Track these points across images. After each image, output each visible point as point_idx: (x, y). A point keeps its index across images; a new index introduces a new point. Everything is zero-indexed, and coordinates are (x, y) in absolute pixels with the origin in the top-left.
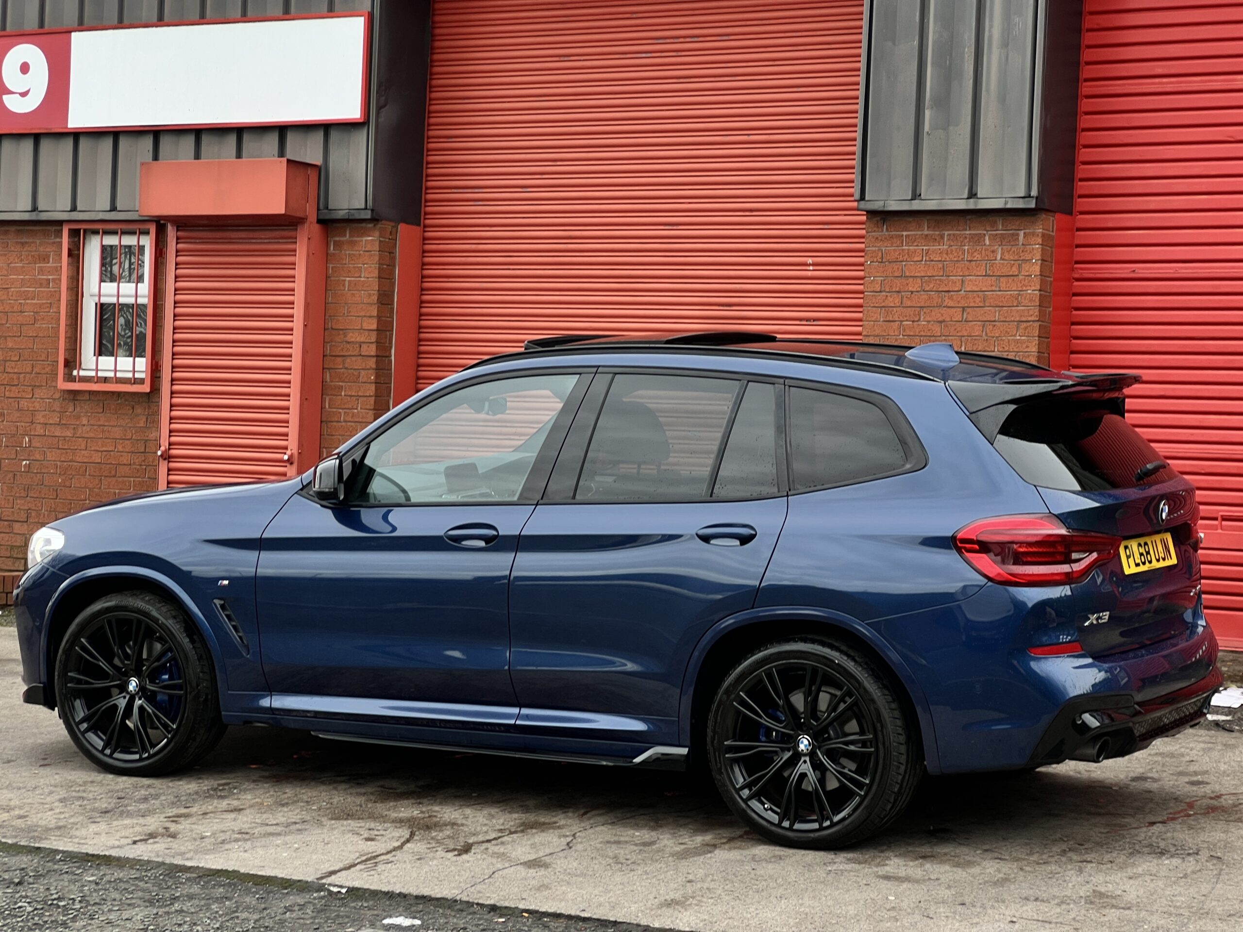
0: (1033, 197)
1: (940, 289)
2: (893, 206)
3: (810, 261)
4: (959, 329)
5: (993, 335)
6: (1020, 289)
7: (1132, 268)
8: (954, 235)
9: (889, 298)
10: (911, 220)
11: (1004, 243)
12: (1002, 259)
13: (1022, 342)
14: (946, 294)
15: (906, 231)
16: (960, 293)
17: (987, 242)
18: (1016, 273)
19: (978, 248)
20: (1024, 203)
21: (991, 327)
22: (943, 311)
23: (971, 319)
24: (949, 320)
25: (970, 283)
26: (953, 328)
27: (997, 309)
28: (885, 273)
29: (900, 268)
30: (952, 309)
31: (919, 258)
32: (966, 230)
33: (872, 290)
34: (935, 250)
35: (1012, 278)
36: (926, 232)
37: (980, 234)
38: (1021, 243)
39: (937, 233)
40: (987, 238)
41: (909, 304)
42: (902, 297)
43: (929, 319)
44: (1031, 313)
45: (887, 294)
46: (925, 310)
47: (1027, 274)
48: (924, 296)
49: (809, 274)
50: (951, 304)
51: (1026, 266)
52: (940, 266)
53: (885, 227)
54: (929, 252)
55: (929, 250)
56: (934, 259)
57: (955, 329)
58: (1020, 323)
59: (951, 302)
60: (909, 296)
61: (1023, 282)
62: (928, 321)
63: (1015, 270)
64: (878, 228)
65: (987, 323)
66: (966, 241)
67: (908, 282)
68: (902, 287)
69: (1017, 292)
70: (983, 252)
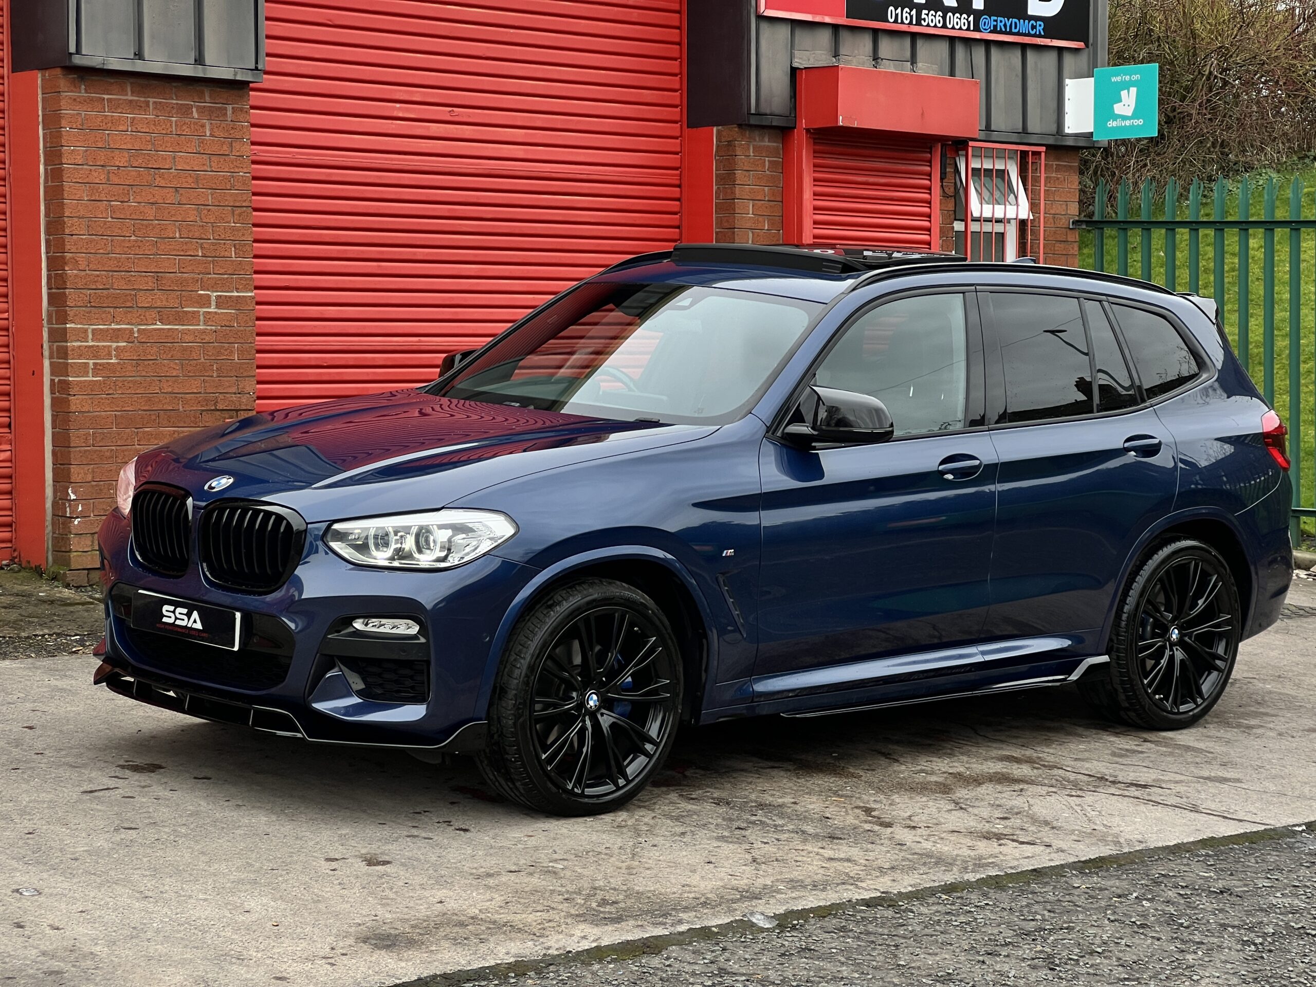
0: (260, 70)
1: (150, 166)
6: (232, 170)
8: (160, 103)
9: (93, 173)
10: (112, 81)
11: (212, 118)
12: (211, 135)
13: (238, 230)
14: (157, 171)
15: (108, 94)
16: (171, 171)
17: (195, 115)
18: (227, 153)
19: (187, 120)
20: (253, 75)
21: (205, 212)
22: (155, 191)
23: (185, 202)
24: (162, 201)
25: (181, 160)
26: (167, 211)
27: (210, 191)
28: (86, 142)
29: (104, 137)
30: (165, 189)
31: (124, 128)
32: (173, 99)
33: (73, 162)
34: (141, 118)
35: (224, 157)
36: (131, 98)
37: (188, 104)
38: (229, 120)
39: (142, 99)
40: (194, 110)
41: (116, 181)
42: (108, 173)
43: (140, 200)
44: (244, 197)
45: (91, 168)
46: (135, 189)
47: (238, 154)
48: (133, 172)
50: (162, 183)
51: (237, 145)
52: (148, 138)
53: (83, 87)
54: (135, 121)
55: (134, 118)
56: (142, 130)
57: (169, 213)
58: (234, 209)
59: (162, 181)
60: (116, 172)
61: (235, 163)
62: (138, 203)
63: (225, 149)
64: (75, 87)
65: (200, 206)
66: (174, 112)
67: (113, 155)
68: (107, 161)
69: (229, 174)
70: (192, 126)
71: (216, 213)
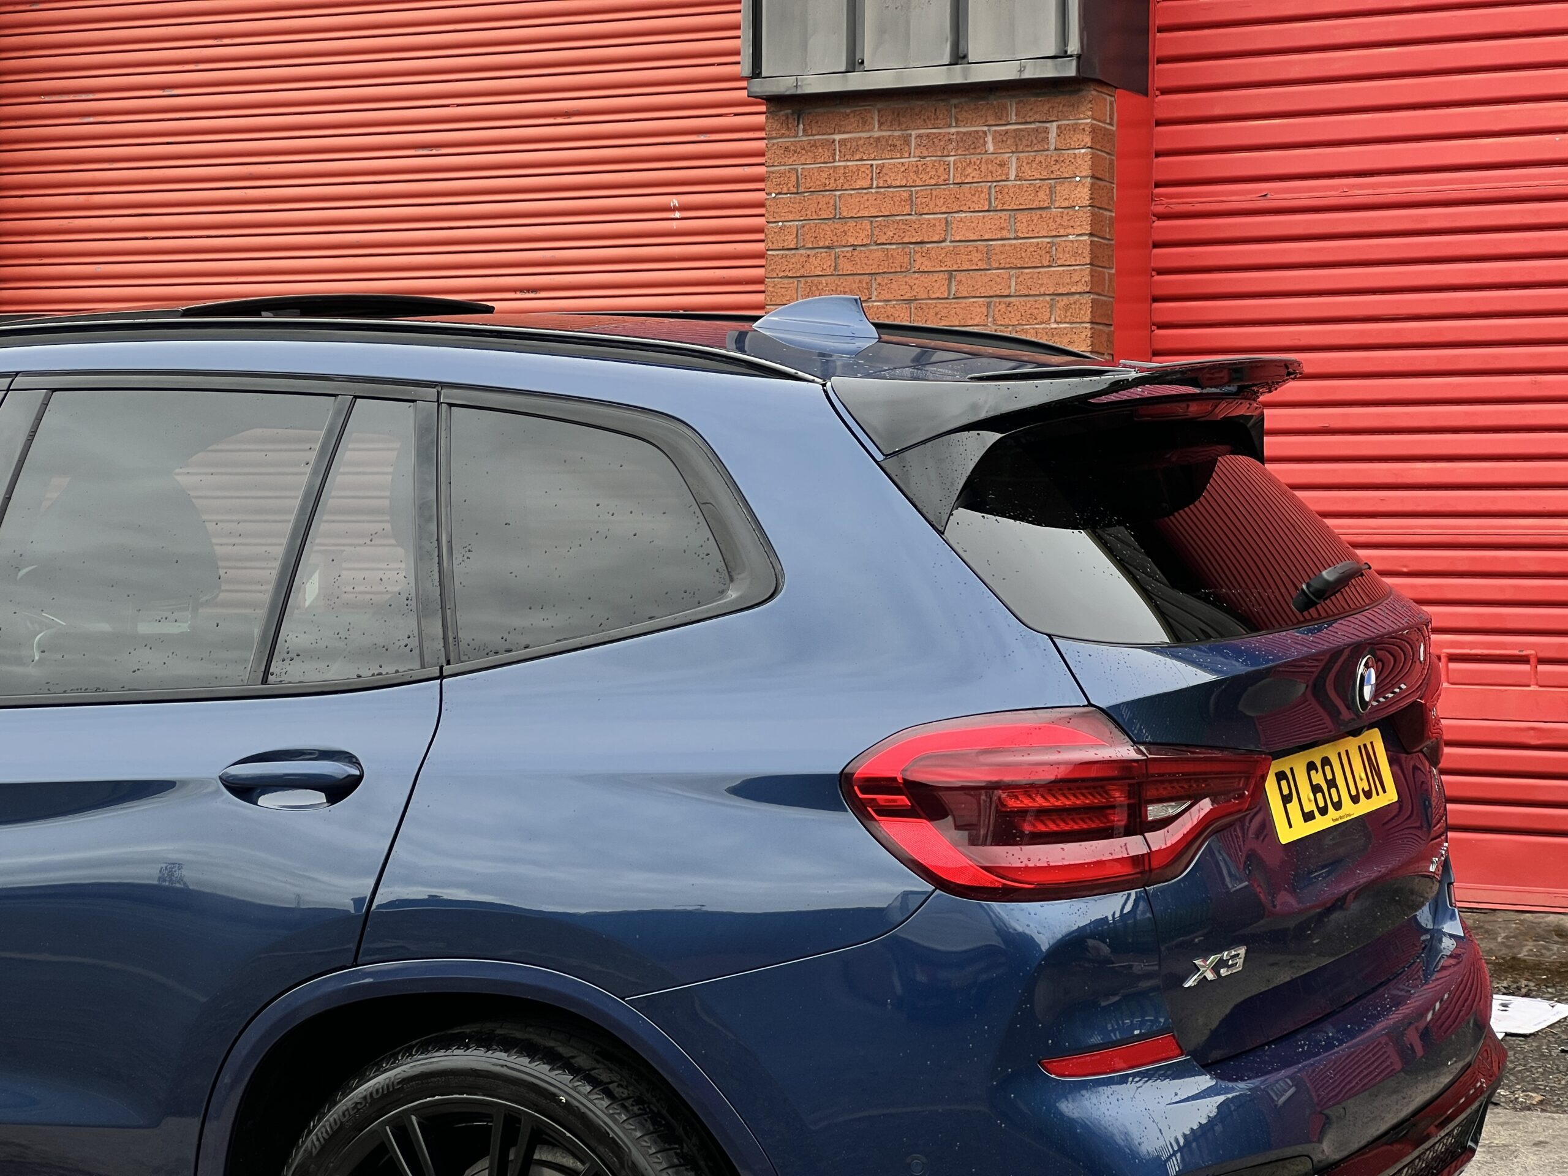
0: (1071, 56)
1: (906, 240)
2: (814, 85)
3: (674, 201)
4: (944, 313)
5: (1007, 321)
6: (1054, 233)
7: (1261, 190)
8: (928, 136)
9: (812, 259)
10: (848, 111)
11: (1020, 149)
12: (1018, 178)
13: (1061, 334)
14: (917, 248)
15: (840, 133)
16: (943, 244)
17: (990, 147)
18: (1046, 205)
19: (974, 158)
20: (1056, 67)
21: (1002, 307)
22: (912, 279)
23: (965, 294)
25: (961, 225)
26: (932, 312)
27: (1013, 272)
28: (803, 213)
29: (832, 202)
30: (930, 275)
31: (866, 184)
32: (950, 126)
33: (781, 246)
34: (895, 165)
35: (1039, 212)
36: (877, 134)
37: (977, 132)
38: (1052, 147)
39: (897, 133)
40: (989, 139)
41: (846, 267)
42: (837, 257)
43: (888, 297)
44: (1076, 278)
45: (809, 252)
46: (879, 279)
47: (1066, 204)
48: (877, 253)
49: (674, 225)
50: (927, 266)
51: (1062, 190)
52: (906, 195)
53: (801, 126)
54: (884, 171)
55: (883, 166)
56: (894, 184)
57: (937, 314)
58: (1057, 298)
59: (926, 263)
60: (849, 255)
61: (1059, 220)
62: (885, 301)
63: (1043, 198)
64: (788, 129)
65: (994, 299)
66: (951, 147)
67: (846, 228)
68: (835, 238)
69: (1048, 240)
70: (983, 167)
71: (1022, 309)
